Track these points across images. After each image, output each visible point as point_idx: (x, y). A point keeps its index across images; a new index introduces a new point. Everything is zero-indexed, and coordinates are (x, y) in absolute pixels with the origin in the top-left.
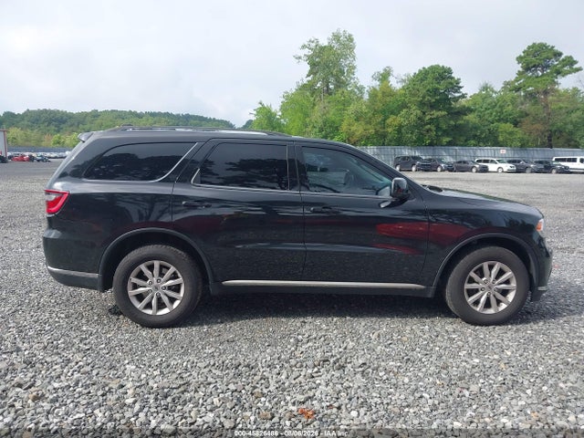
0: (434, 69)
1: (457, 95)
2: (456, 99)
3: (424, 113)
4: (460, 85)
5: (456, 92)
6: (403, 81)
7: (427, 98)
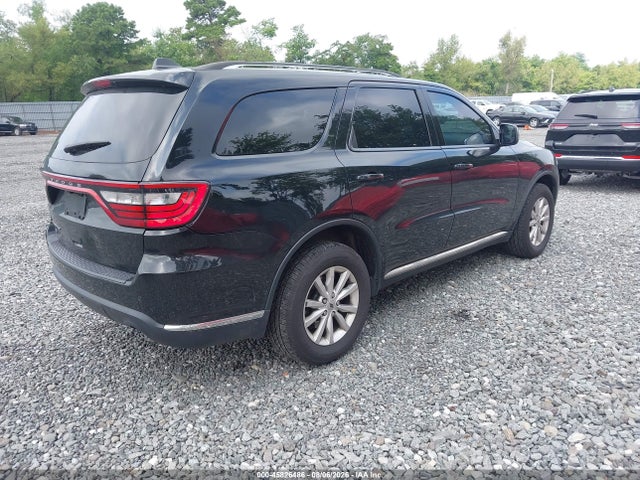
0: (101, 7)
1: (134, 40)
2: (132, 46)
3: (99, 61)
4: (136, 29)
5: (132, 36)
6: (63, 19)
7: (101, 42)
